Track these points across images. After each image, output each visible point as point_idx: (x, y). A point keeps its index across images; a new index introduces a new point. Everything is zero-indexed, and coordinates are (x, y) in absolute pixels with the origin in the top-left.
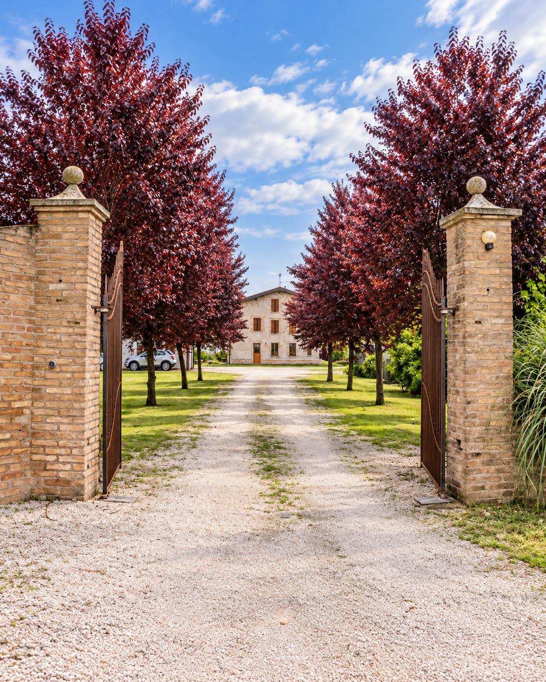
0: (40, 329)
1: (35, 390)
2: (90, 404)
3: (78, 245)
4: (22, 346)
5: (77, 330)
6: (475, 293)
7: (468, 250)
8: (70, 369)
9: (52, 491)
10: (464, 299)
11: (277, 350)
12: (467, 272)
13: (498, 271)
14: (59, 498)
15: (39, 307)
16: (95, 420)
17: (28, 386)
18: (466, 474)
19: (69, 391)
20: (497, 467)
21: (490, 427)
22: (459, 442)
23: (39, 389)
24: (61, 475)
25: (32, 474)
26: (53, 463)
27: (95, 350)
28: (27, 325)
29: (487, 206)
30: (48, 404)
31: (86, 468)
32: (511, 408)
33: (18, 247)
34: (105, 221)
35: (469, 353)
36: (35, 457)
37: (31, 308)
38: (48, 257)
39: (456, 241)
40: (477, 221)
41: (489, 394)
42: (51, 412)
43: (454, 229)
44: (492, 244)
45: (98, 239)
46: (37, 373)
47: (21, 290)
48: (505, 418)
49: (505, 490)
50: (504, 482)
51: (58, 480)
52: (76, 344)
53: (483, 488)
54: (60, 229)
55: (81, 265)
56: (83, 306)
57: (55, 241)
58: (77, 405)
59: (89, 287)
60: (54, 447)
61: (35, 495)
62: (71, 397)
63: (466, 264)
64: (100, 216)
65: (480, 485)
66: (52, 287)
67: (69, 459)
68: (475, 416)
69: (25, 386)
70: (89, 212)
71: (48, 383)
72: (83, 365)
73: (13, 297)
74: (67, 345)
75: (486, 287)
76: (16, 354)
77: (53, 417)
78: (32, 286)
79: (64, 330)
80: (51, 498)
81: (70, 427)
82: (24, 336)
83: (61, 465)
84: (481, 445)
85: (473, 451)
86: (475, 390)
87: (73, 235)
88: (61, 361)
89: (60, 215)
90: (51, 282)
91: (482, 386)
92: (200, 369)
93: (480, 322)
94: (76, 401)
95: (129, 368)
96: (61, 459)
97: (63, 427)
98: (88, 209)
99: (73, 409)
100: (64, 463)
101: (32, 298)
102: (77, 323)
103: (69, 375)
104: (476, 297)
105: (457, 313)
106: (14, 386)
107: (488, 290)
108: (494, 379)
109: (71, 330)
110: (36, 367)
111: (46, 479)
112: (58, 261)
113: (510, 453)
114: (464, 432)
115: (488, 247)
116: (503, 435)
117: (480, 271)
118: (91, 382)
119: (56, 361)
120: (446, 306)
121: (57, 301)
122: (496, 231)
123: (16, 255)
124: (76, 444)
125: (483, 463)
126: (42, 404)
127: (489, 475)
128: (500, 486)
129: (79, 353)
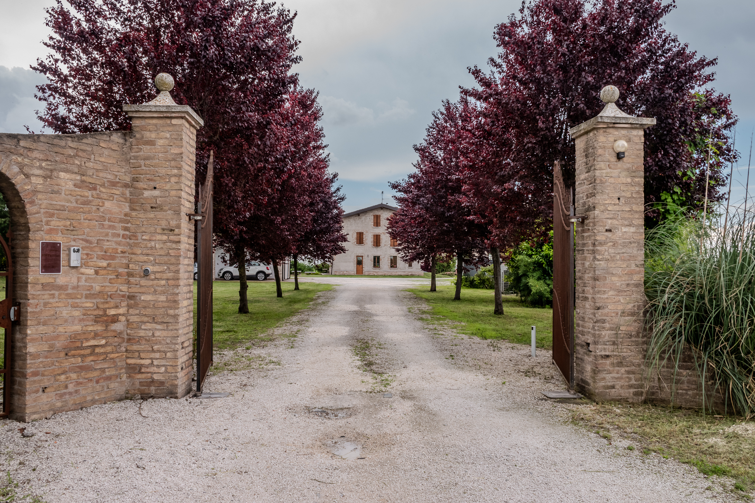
0: (135, 236)
1: (131, 297)
2: (184, 310)
3: (172, 151)
4: (118, 253)
5: (172, 238)
6: (606, 202)
7: (599, 159)
8: (165, 276)
9: (147, 391)
10: (594, 207)
11: (378, 262)
12: (597, 182)
13: (629, 180)
14: (153, 397)
15: (134, 214)
16: (188, 326)
17: (124, 293)
18: (595, 374)
19: (163, 298)
20: (627, 369)
21: (620, 332)
22: (588, 344)
23: (134, 296)
24: (156, 377)
25: (127, 377)
26: (147, 367)
27: (189, 258)
28: (122, 232)
29: (620, 115)
30: (143, 312)
31: (180, 370)
32: (642, 314)
33: (113, 153)
34: (199, 128)
35: (598, 260)
36: (130, 361)
37: (126, 215)
38: (143, 164)
39: (586, 150)
40: (608, 130)
41: (619, 301)
42: (145, 319)
43: (584, 138)
44: (623, 153)
45: (192, 146)
46: (132, 280)
47: (115, 196)
48: (636, 324)
49: (635, 390)
50: (635, 383)
51: (153, 381)
52: (170, 251)
53: (613, 387)
54: (153, 135)
55: (175, 171)
56: (177, 213)
57: (148, 147)
58: (171, 312)
59: (184, 195)
60: (148, 351)
61: (129, 395)
62: (166, 304)
63: (598, 173)
64: (193, 123)
65: (610, 384)
66: (147, 194)
67: (163, 362)
68: (604, 321)
69: (121, 293)
70: (182, 118)
71: (143, 290)
72: (177, 271)
73: (108, 204)
74: (162, 252)
75: (617, 195)
76: (111, 261)
77: (148, 324)
78: (127, 192)
79: (159, 237)
80: (145, 397)
81: (165, 333)
82: (119, 243)
83: (155, 368)
84: (611, 348)
85: (603, 353)
86: (606, 296)
87: (167, 142)
88: (157, 268)
89: (154, 121)
90: (145, 189)
91: (611, 293)
92: (296, 279)
93: (610, 231)
94: (171, 308)
95: (222, 278)
96: (156, 362)
97: (157, 334)
98: (183, 115)
99: (168, 315)
100: (158, 366)
101: (127, 204)
102: (171, 230)
103: (163, 282)
104: (607, 206)
105: (586, 222)
106: (109, 293)
107: (619, 199)
108: (624, 286)
109: (165, 238)
110: (130, 275)
111: (141, 380)
112: (152, 168)
113: (641, 356)
114: (594, 335)
115: (620, 156)
116: (633, 339)
117: (612, 180)
118: (185, 289)
119: (150, 268)
120: (575, 215)
121: (152, 207)
122: (629, 141)
123: (110, 162)
124: (170, 348)
125: (612, 364)
126: (137, 312)
127: (619, 375)
128: (631, 386)
129: (173, 260)
